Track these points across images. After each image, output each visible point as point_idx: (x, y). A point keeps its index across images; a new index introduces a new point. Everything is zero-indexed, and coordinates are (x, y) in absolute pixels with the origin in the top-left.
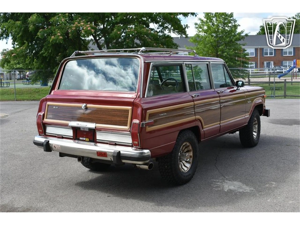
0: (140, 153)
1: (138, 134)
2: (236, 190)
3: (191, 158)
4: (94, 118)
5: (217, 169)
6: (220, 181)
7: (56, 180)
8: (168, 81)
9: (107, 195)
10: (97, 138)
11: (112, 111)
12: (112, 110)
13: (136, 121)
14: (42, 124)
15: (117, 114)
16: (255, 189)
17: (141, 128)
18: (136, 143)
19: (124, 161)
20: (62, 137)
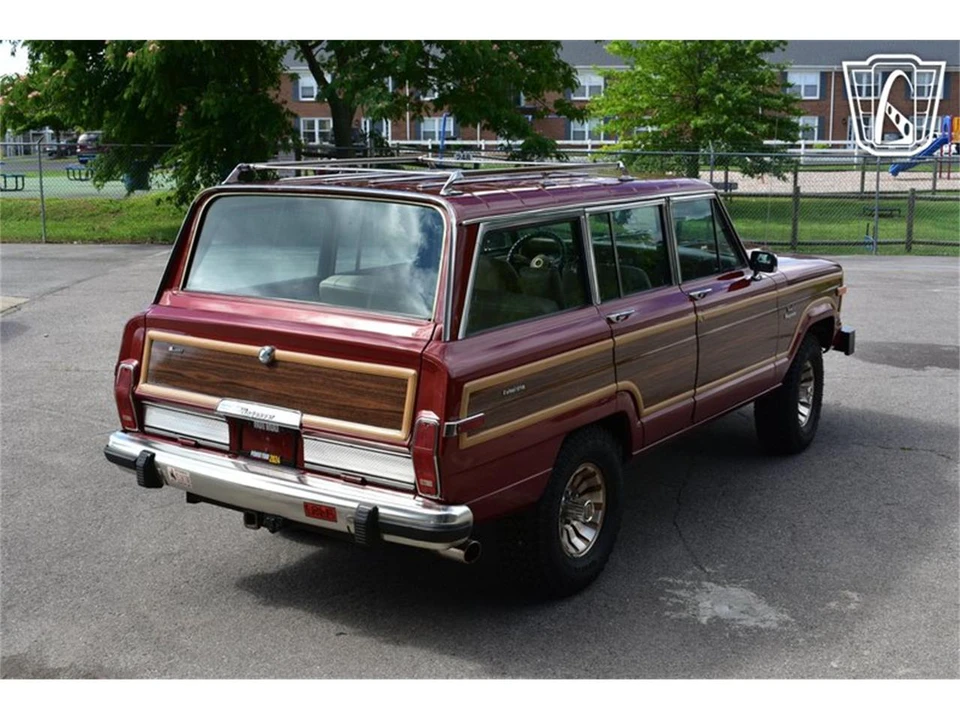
0: (440, 517)
1: (435, 458)
2: (733, 620)
3: (600, 512)
4: (297, 395)
5: (680, 535)
6: (688, 584)
7: (175, 565)
8: (535, 239)
9: (334, 627)
10: (306, 459)
11: (351, 378)
12: (355, 376)
13: (429, 417)
14: (131, 397)
15: (369, 388)
16: (793, 617)
17: (443, 438)
18: (429, 483)
19: (388, 538)
20: (196, 445)
